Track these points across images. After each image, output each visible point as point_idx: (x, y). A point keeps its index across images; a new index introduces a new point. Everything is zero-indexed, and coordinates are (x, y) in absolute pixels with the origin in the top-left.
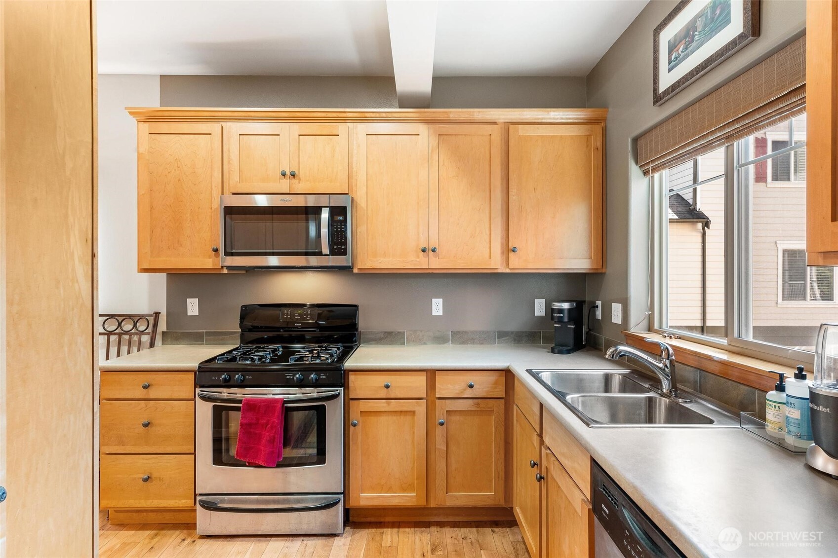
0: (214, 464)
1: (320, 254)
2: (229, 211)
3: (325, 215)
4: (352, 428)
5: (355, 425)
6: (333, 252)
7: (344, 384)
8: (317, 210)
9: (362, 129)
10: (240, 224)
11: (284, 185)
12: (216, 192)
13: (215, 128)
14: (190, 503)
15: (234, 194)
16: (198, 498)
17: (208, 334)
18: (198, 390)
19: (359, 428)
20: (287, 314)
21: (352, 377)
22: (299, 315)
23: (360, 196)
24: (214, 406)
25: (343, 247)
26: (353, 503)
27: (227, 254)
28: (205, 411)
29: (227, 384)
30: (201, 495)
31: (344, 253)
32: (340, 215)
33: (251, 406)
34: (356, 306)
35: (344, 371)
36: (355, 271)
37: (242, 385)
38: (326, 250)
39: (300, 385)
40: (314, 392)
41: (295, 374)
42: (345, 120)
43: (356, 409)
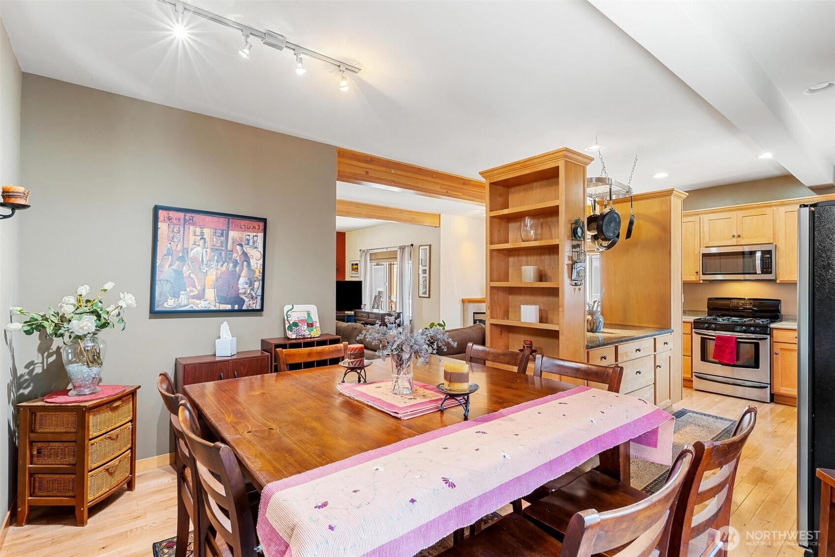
0: (701, 360)
1: (756, 273)
2: (704, 255)
3: (758, 255)
4: (775, 355)
5: (777, 354)
6: (763, 272)
7: (771, 334)
8: (752, 253)
9: (782, 209)
10: (711, 261)
11: (734, 241)
12: (697, 247)
13: (697, 218)
14: (689, 376)
15: (706, 247)
16: (694, 374)
17: (689, 311)
18: (694, 330)
19: (779, 356)
20: (734, 303)
21: (775, 332)
22: (742, 303)
23: (781, 244)
24: (701, 337)
25: (770, 270)
26: (775, 391)
27: (703, 274)
28: (697, 339)
29: (707, 329)
30: (695, 372)
31: (771, 273)
32: (768, 254)
33: (719, 338)
34: (779, 300)
35: (770, 328)
36: (778, 281)
37: (714, 330)
38: (759, 271)
39: (745, 332)
40: (753, 336)
41: (742, 328)
42: (771, 206)
43: (777, 348)
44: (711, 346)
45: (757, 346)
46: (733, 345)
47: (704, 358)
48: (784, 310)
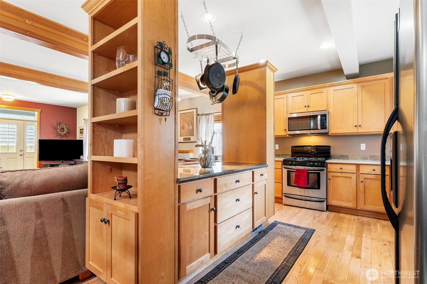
0: (288, 186)
1: (317, 129)
2: (289, 119)
3: (319, 117)
4: (329, 180)
5: (330, 179)
6: (322, 129)
7: (326, 167)
8: (316, 116)
9: (332, 89)
10: (292, 122)
11: (305, 110)
12: (285, 114)
13: (285, 95)
14: (281, 196)
15: (290, 114)
16: (283, 194)
17: (279, 154)
18: (283, 166)
19: (331, 181)
20: (306, 149)
21: (329, 165)
22: (310, 149)
23: (331, 110)
24: (288, 171)
25: (325, 127)
26: (329, 203)
27: (289, 131)
28: (285, 171)
29: (291, 165)
30: (284, 193)
31: (326, 128)
32: (324, 117)
33: (298, 170)
34: (330, 146)
35: (326, 163)
36: (330, 134)
37: (295, 165)
38: (319, 128)
39: (312, 166)
40: (317, 168)
41: (310, 163)
42: (326, 87)
43: (330, 175)
44: (293, 175)
45: (319, 175)
46: (306, 174)
47: (289, 184)
48: (332, 152)
